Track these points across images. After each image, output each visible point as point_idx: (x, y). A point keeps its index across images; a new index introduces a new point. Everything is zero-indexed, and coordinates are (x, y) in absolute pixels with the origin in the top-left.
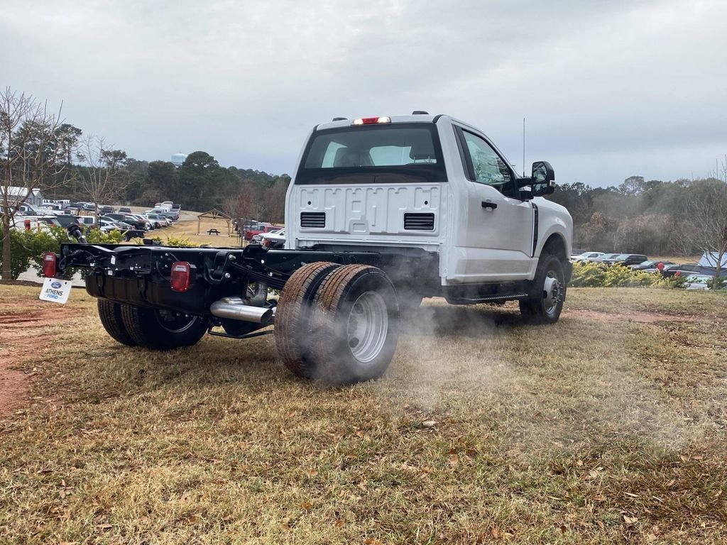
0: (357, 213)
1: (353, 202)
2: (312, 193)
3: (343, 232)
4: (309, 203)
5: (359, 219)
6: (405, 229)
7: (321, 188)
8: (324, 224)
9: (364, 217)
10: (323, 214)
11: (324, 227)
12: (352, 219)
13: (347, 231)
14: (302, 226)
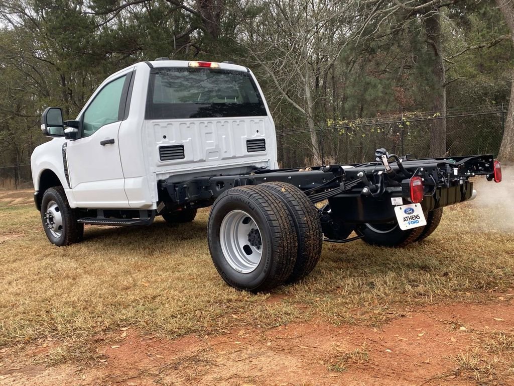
0: (211, 142)
1: (207, 133)
2: (166, 127)
3: (202, 161)
4: (165, 137)
5: (214, 147)
6: (248, 152)
7: (176, 122)
8: (184, 155)
9: (217, 146)
10: (182, 146)
11: (183, 158)
12: (207, 148)
13: (204, 159)
14: (161, 160)
